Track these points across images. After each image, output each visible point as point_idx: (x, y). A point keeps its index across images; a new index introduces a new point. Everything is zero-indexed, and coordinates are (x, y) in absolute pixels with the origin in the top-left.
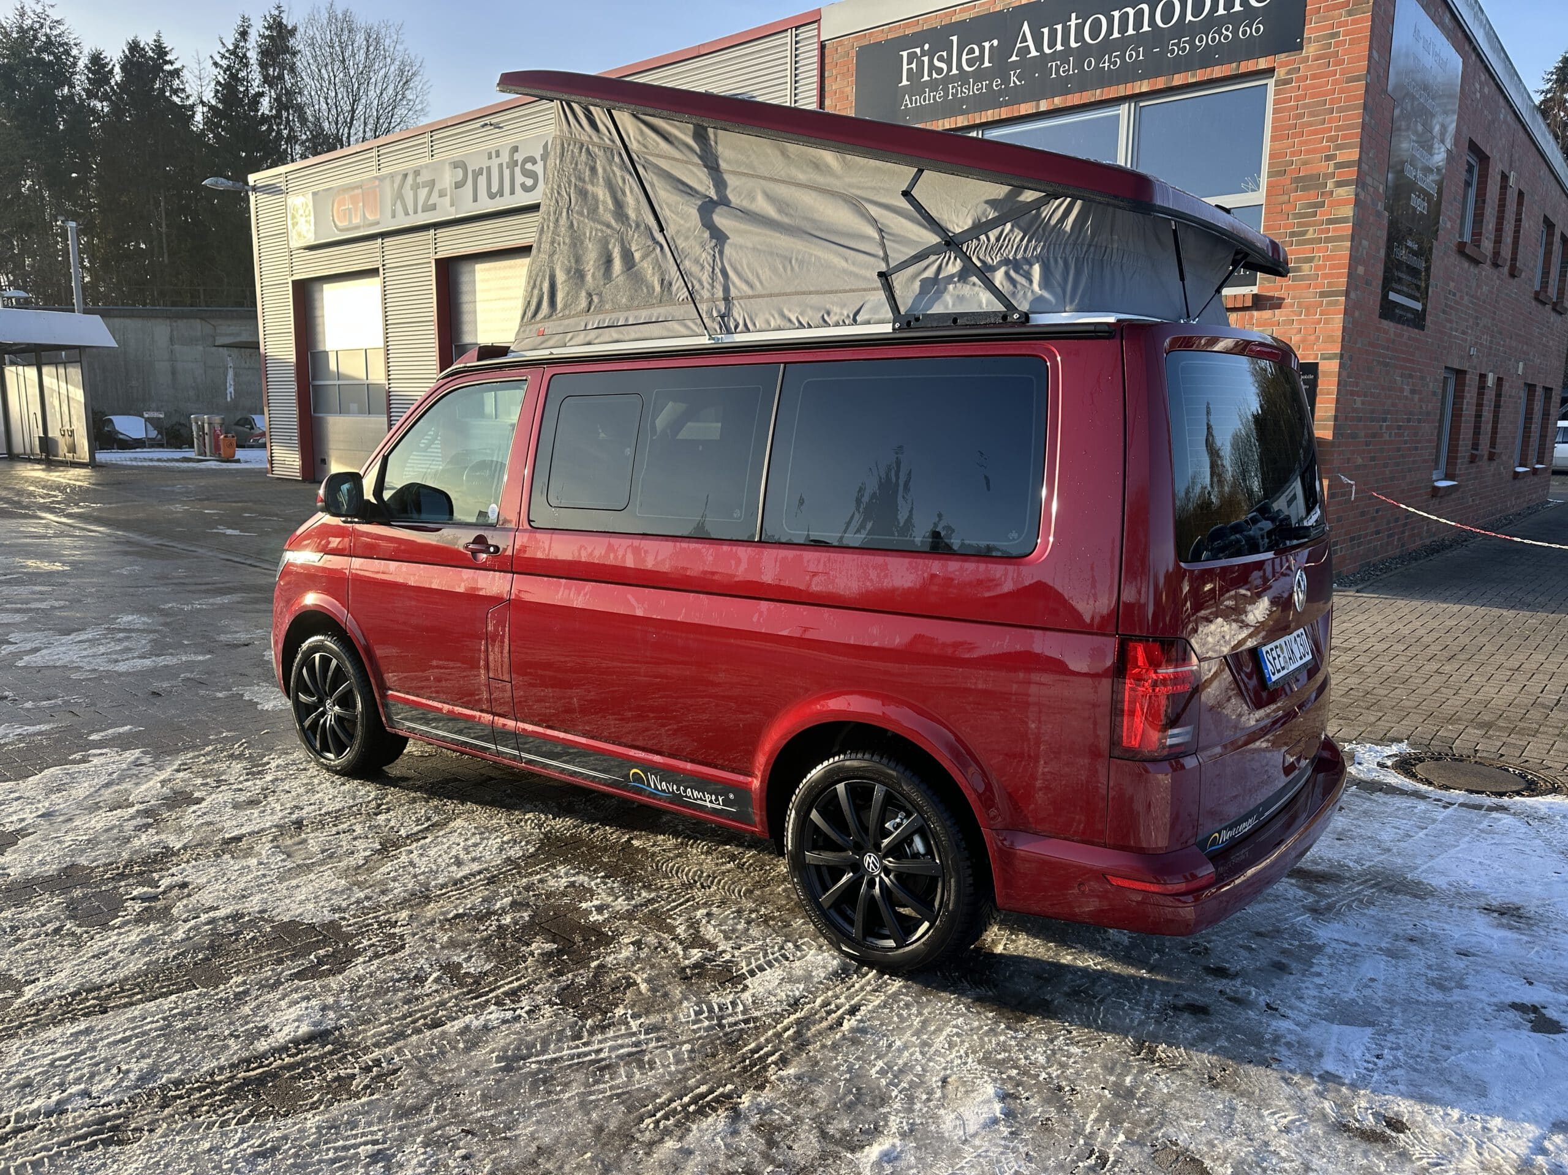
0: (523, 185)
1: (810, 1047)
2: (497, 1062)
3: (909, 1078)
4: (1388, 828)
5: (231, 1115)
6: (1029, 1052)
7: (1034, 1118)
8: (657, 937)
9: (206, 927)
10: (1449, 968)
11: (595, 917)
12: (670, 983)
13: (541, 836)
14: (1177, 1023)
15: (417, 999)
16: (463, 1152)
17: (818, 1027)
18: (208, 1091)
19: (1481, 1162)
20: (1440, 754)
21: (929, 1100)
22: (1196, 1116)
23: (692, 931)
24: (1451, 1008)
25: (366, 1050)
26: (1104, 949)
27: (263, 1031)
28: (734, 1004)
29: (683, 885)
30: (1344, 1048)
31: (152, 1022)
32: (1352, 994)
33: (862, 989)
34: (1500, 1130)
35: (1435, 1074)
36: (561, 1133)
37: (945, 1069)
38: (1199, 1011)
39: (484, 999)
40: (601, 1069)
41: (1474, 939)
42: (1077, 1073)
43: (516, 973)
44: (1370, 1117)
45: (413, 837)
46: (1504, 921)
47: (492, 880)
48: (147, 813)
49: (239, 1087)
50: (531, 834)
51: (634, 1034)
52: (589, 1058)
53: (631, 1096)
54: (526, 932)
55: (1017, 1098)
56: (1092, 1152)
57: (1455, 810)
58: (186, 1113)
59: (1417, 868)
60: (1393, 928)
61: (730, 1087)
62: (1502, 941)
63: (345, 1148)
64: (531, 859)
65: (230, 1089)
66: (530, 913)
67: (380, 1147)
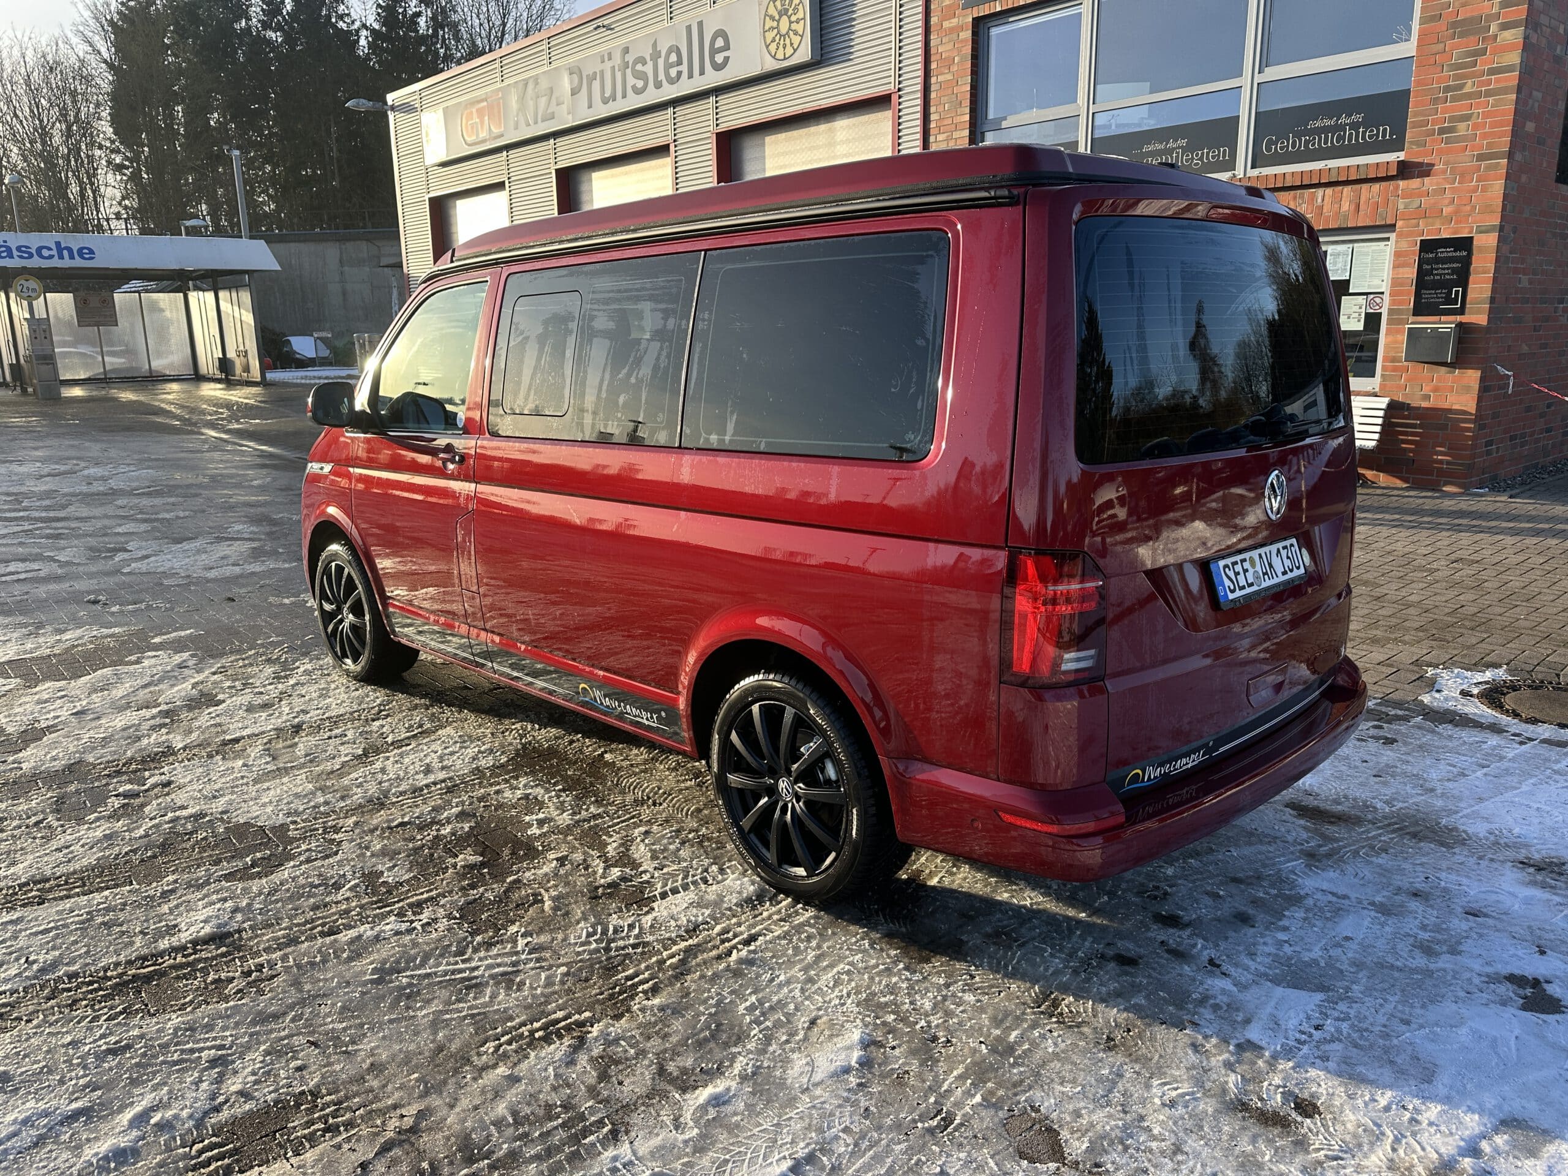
0: (634, 87)
1: (689, 977)
2: (372, 974)
3: (776, 1017)
4: (1442, 766)
5: (106, 1010)
6: (917, 997)
7: (892, 1069)
8: (584, 853)
9: (166, 826)
10: (1447, 930)
11: (535, 831)
12: (576, 902)
13: (519, 747)
14: (1097, 975)
15: (325, 906)
16: (299, 1063)
17: (705, 955)
18: (96, 985)
19: (1391, 1160)
20: (1542, 682)
21: (787, 1042)
22: (1074, 1081)
23: (622, 849)
24: (1431, 976)
25: (258, 954)
26: (1050, 888)
27: (172, 930)
28: (631, 927)
29: (635, 801)
30: (1280, 1014)
31: (78, 915)
32: (1316, 953)
33: (770, 917)
34: (1431, 1124)
35: (1378, 1052)
36: (401, 1050)
37: (819, 1009)
38: (1126, 961)
39: (388, 909)
40: (468, 988)
41: (1494, 897)
42: (960, 1024)
43: (432, 884)
44: (1279, 1096)
45: (398, 744)
46: (1539, 878)
47: (449, 790)
48: (166, 714)
49: (125, 984)
50: (511, 744)
51: (517, 953)
52: (464, 975)
53: (486, 1017)
54: (460, 842)
55: (883, 1046)
56: (939, 1112)
57: (1534, 747)
58: (67, 1006)
59: (1457, 812)
60: (1398, 881)
61: (587, 1014)
62: (1528, 901)
63: (192, 1051)
64: (498, 769)
65: (117, 984)
66: (473, 824)
67: (224, 1052)
